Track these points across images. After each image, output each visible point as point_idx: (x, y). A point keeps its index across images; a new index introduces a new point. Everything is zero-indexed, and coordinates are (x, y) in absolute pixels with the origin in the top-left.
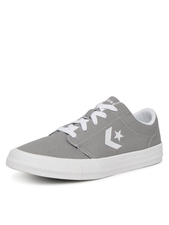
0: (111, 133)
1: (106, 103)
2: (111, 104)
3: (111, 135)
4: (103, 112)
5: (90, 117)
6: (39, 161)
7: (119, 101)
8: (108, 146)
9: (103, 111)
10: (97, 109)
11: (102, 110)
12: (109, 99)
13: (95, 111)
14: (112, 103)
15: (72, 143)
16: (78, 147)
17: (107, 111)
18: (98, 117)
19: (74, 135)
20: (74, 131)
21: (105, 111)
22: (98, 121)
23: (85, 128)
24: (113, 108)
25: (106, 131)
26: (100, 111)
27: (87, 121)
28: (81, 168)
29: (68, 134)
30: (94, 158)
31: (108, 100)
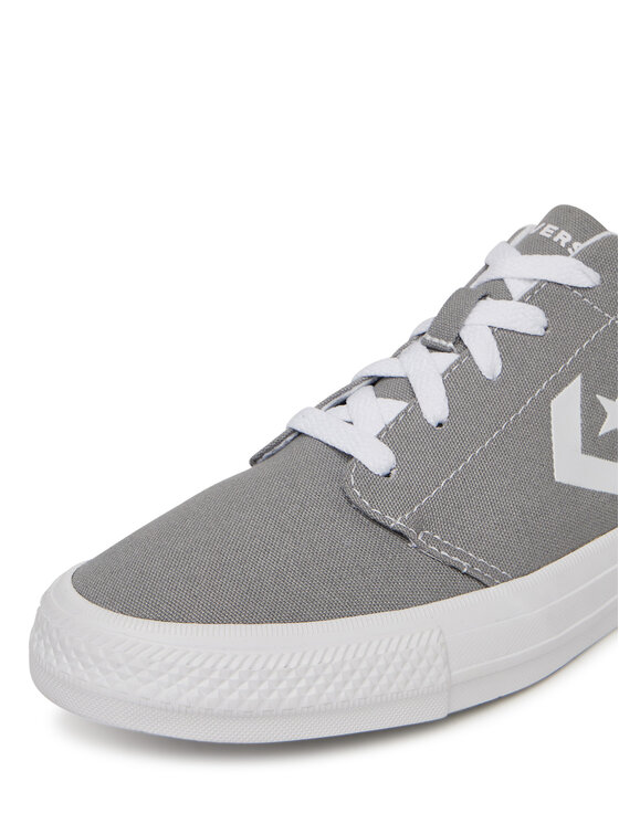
0: (579, 412)
1: (532, 244)
2: (563, 252)
3: (579, 421)
4: (522, 300)
5: (458, 340)
6: (194, 664)
7: (602, 229)
8: (574, 487)
9: (526, 295)
10: (491, 289)
11: (518, 288)
12: (549, 219)
13: (484, 297)
14: (569, 245)
15: (376, 512)
16: (410, 531)
17: (545, 295)
18: (504, 337)
19: (379, 459)
20: (378, 437)
21: (531, 292)
22: (505, 353)
23: (435, 406)
24: (571, 271)
25: (553, 403)
26: (509, 297)
27: (446, 360)
28: (440, 661)
29: (350, 457)
30: (504, 579)
31: (546, 229)
